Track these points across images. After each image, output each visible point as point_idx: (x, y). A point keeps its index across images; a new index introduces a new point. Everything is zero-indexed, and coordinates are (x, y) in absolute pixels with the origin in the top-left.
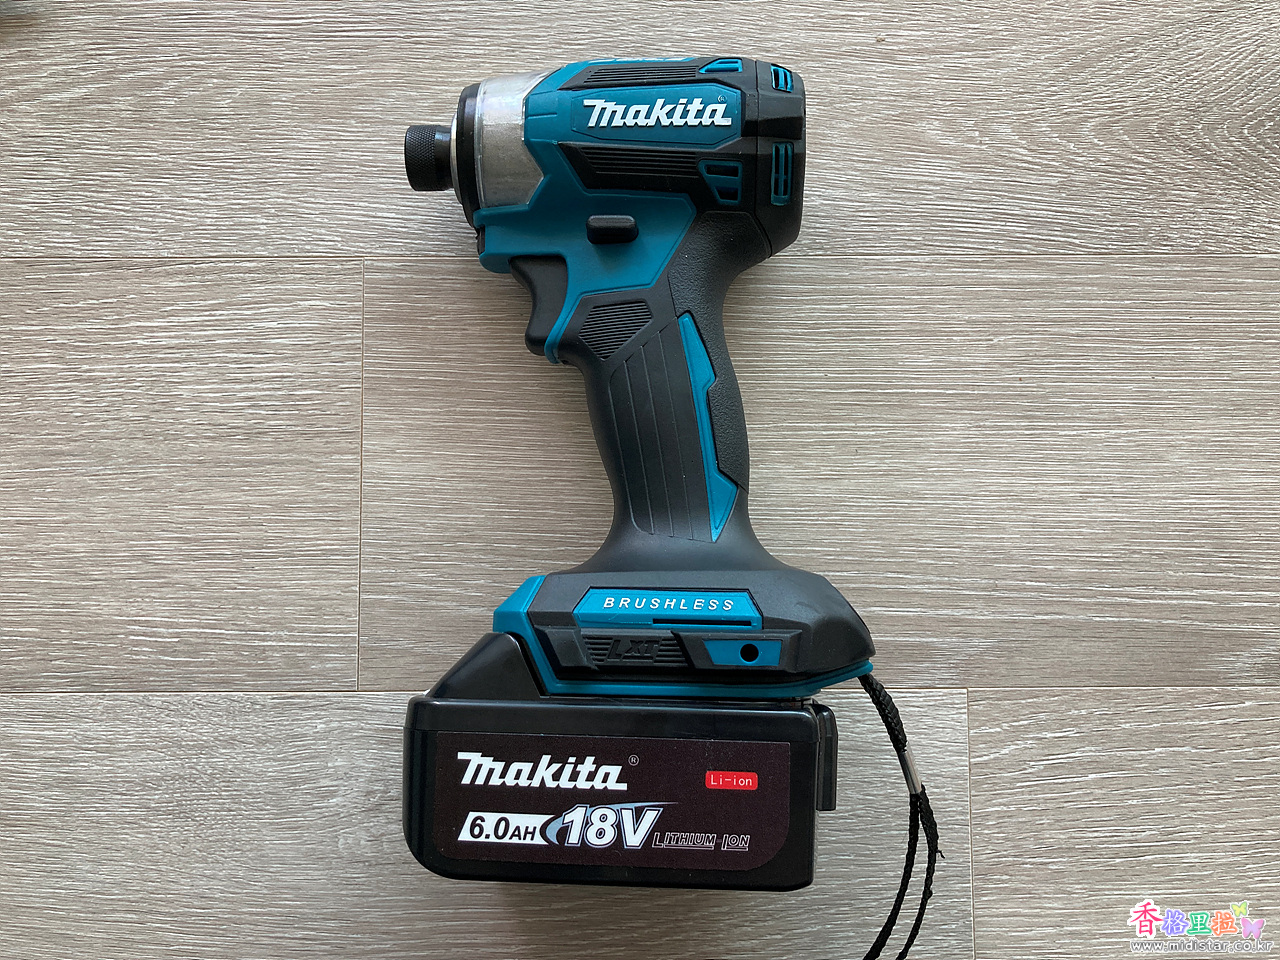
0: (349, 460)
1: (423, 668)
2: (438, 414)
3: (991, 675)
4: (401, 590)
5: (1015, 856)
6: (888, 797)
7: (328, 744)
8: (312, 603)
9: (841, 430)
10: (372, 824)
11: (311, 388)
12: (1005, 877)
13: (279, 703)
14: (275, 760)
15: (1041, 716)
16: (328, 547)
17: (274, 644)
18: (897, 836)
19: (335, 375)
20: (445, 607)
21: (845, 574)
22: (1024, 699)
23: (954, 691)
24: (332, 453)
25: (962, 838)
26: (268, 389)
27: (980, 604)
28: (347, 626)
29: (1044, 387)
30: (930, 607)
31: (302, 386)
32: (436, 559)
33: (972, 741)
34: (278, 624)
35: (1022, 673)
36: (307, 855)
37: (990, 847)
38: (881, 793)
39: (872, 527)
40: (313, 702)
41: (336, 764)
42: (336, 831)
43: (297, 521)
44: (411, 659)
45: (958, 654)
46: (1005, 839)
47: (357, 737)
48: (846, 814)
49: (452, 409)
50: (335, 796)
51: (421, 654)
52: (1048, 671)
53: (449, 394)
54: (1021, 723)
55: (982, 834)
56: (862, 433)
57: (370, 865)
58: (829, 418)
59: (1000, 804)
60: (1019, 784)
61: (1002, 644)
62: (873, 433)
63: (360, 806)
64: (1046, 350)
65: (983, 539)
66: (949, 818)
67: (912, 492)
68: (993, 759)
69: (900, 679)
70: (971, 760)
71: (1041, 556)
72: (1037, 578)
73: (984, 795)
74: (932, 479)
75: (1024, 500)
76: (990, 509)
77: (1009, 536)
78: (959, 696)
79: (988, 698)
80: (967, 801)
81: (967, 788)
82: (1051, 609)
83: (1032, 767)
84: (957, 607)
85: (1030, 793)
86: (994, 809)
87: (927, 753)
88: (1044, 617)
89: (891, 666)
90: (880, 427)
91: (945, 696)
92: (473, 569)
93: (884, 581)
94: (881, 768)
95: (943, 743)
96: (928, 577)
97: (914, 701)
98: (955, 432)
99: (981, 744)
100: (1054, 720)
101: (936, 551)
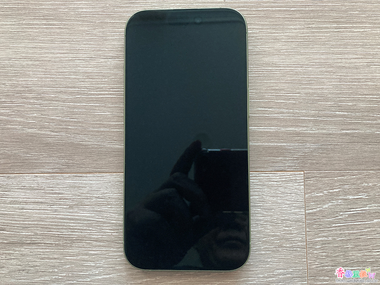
1: (2, 161)
2: (14, 25)
3: (317, 163)
15: (346, 187)
18: (265, 254)
20: (15, 129)
22: (336, 177)
23: (296, 173)
25: (301, 255)
27: (311, 124)
30: (283, 126)
33: (306, 201)
35: (335, 162)
37: (318, 261)
45: (298, 152)
46: (327, 256)
49: (21, 22)
51: (1, 154)
52: (350, 161)
53: (19, 14)
54: (335, 190)
55: (313, 253)
59: (323, 237)
60: (334, 225)
61: (323, 147)
65: (312, 89)
66: (294, 244)
67: (272, 64)
68: (319, 211)
69: (265, 166)
70: (306, 211)
71: (345, 97)
72: (342, 110)
73: (314, 231)
74: (283, 56)
75: (334, 67)
76: (316, 72)
77: (326, 87)
78: (299, 175)
79: (316, 177)
80: (304, 235)
81: (304, 227)
82: (350, 127)
83: (342, 215)
84: (297, 126)
85: (340, 230)
86: (320, 239)
87: (281, 208)
88: (347, 132)
89: (261, 159)
90: (255, 28)
91: (292, 175)
92: (31, 108)
93: (257, 112)
94: (256, 216)
95: (291, 202)
96: (281, 110)
97: (274, 179)
98: (295, 31)
99: (312, 202)
100: (354, 189)
101: (286, 95)
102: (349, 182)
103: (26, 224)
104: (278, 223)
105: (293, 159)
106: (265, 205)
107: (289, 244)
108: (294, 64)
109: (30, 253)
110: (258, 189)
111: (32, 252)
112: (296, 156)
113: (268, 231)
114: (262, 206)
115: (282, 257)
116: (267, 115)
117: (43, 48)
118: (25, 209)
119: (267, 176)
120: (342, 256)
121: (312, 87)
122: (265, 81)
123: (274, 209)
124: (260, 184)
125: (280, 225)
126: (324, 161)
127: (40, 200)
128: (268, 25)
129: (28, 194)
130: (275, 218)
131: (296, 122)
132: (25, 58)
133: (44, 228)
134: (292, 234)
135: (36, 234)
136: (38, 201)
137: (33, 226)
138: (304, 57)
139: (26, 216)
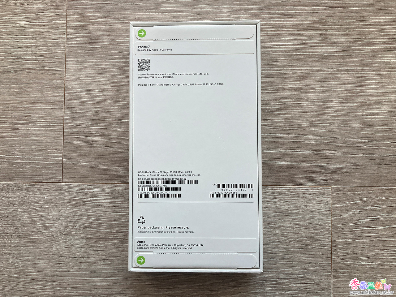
0: (60, 83)
1: (90, 173)
2: (98, 62)
3: (342, 180)
4: (81, 139)
5: (352, 261)
6: (294, 234)
7: (49, 205)
8: (43, 144)
9: (277, 71)
10: (68, 240)
11: (44, 51)
12: (347, 271)
13: (29, 187)
14: (26, 212)
15: (364, 199)
16: (50, 120)
17: (27, 162)
18: (298, 251)
19: (54, 45)
20: (100, 147)
21: (278, 135)
22: (356, 192)
23: (325, 187)
24: (52, 80)
26: (25, 51)
27: (337, 149)
28: (58, 155)
29: (369, 52)
30: (315, 150)
31: (40, 50)
32: (96, 126)
33: (332, 210)
34: (28, 153)
35: (356, 180)
36: (39, 253)
38: (291, 232)
39: (290, 114)
40: (43, 187)
41: (53, 214)
42: (52, 243)
43: (37, 109)
44: (85, 169)
45: (327, 171)
46: (347, 254)
47: (62, 203)
48: (276, 241)
49: (104, 60)
50: (52, 228)
51: (89, 167)
52: (368, 179)
53: (102, 54)
54: (355, 202)
55: (337, 251)
56: (286, 72)
57: (66, 258)
58: (272, 65)
59: (345, 238)
60: (354, 230)
61: (347, 167)
62: (292, 72)
63: (63, 232)
64: (370, 36)
65: (340, 120)
66: (322, 244)
67: (309, 99)
68: (342, 218)
69: (301, 182)
70: (332, 218)
71: (366, 128)
72: (364, 138)
73: (338, 234)
74: (317, 93)
75: (358, 103)
76: (343, 107)
77: (351, 119)
78: (327, 190)
79: (340, 191)
80: (330, 236)
81: (330, 231)
82: (370, 152)
83: (360, 222)
84: (327, 150)
85: (359, 233)
86: (342, 240)
87: (312, 215)
88: (367, 155)
89: (297, 176)
90: (295, 69)
91: (321, 189)
92: (113, 131)
93: (295, 138)
94: (292, 221)
95: (320, 210)
96: (315, 137)
97: (307, 192)
98: (328, 72)
99: (337, 211)
100: (370, 201)
101: (318, 125)
102: (367, 196)
103: (109, 224)
104: (310, 227)
105: (322, 176)
106: (299, 212)
107: (317, 243)
108: (326, 100)
109: (112, 247)
110: (294, 199)
111: (114, 246)
112: (325, 174)
113: (302, 233)
114: (297, 213)
115: (312, 254)
116: (303, 141)
117: (122, 81)
118: (109, 212)
119: (302, 190)
120: (359, 254)
121: (339, 119)
122: (302, 113)
123: (307, 216)
124: (296, 196)
125: (311, 228)
126: (347, 178)
127: (120, 205)
128: (306, 67)
129: (110, 200)
130: (307, 223)
131: (326, 147)
132: (108, 90)
133: (124, 227)
134: (321, 236)
135: (117, 232)
136: (119, 206)
137: (115, 225)
138: (334, 94)
139: (110, 217)
